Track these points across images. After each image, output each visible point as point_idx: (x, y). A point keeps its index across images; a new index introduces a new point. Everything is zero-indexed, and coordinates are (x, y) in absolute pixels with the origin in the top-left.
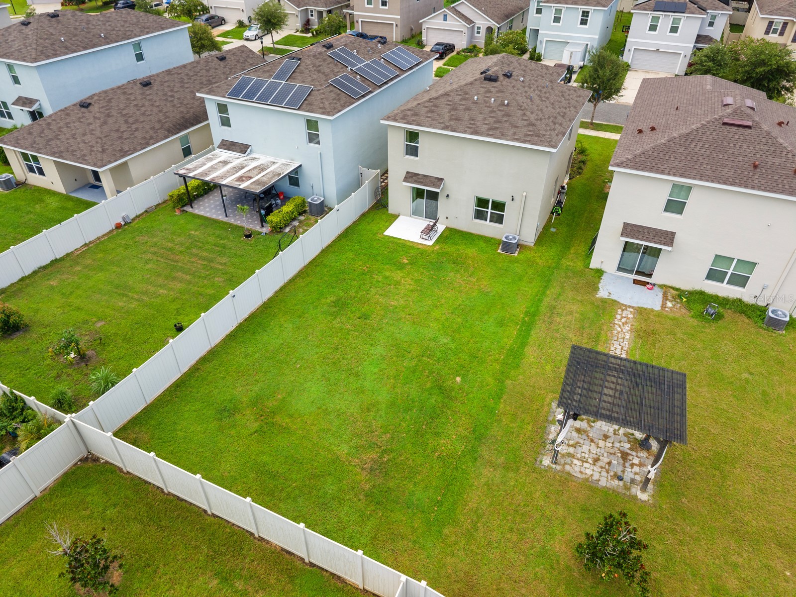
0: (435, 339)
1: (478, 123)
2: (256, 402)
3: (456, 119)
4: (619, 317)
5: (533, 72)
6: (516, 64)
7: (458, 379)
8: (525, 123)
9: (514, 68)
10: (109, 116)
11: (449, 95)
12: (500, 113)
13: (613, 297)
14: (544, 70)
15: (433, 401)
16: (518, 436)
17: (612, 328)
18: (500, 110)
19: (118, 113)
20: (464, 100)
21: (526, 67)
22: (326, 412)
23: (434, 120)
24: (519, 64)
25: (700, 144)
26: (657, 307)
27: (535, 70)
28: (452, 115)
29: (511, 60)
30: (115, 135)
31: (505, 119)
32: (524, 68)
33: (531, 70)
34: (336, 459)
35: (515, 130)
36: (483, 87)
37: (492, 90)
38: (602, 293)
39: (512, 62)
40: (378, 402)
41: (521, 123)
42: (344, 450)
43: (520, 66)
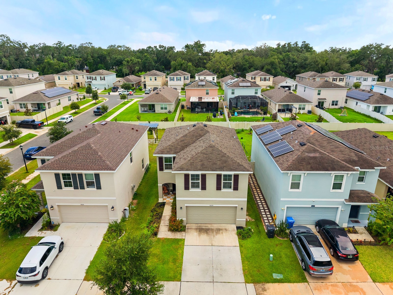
5: (191, 150)
6: (201, 144)
9: (200, 142)
14: (186, 157)
21: (196, 148)
24: (200, 146)
27: (191, 151)
29: (205, 144)
32: (196, 147)
33: (192, 149)
39: (204, 143)
43: (199, 146)
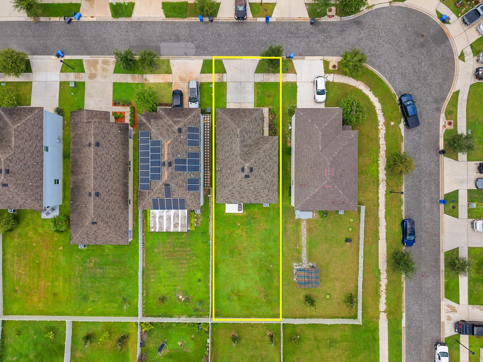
0: (261, 254)
1: (250, 198)
2: (232, 291)
3: (242, 198)
4: (302, 226)
7: (271, 266)
8: (265, 195)
10: (107, 223)
11: (235, 187)
12: (256, 192)
13: (300, 217)
15: (268, 275)
16: (288, 276)
17: (301, 231)
18: (255, 191)
19: (107, 218)
20: (242, 188)
22: (248, 288)
23: (235, 199)
25: (318, 197)
26: (311, 218)
28: (240, 196)
30: (117, 228)
31: (258, 194)
34: (257, 298)
35: (263, 198)
36: (246, 181)
37: (249, 182)
38: (297, 217)
40: (257, 281)
41: (264, 195)
42: (256, 295)
